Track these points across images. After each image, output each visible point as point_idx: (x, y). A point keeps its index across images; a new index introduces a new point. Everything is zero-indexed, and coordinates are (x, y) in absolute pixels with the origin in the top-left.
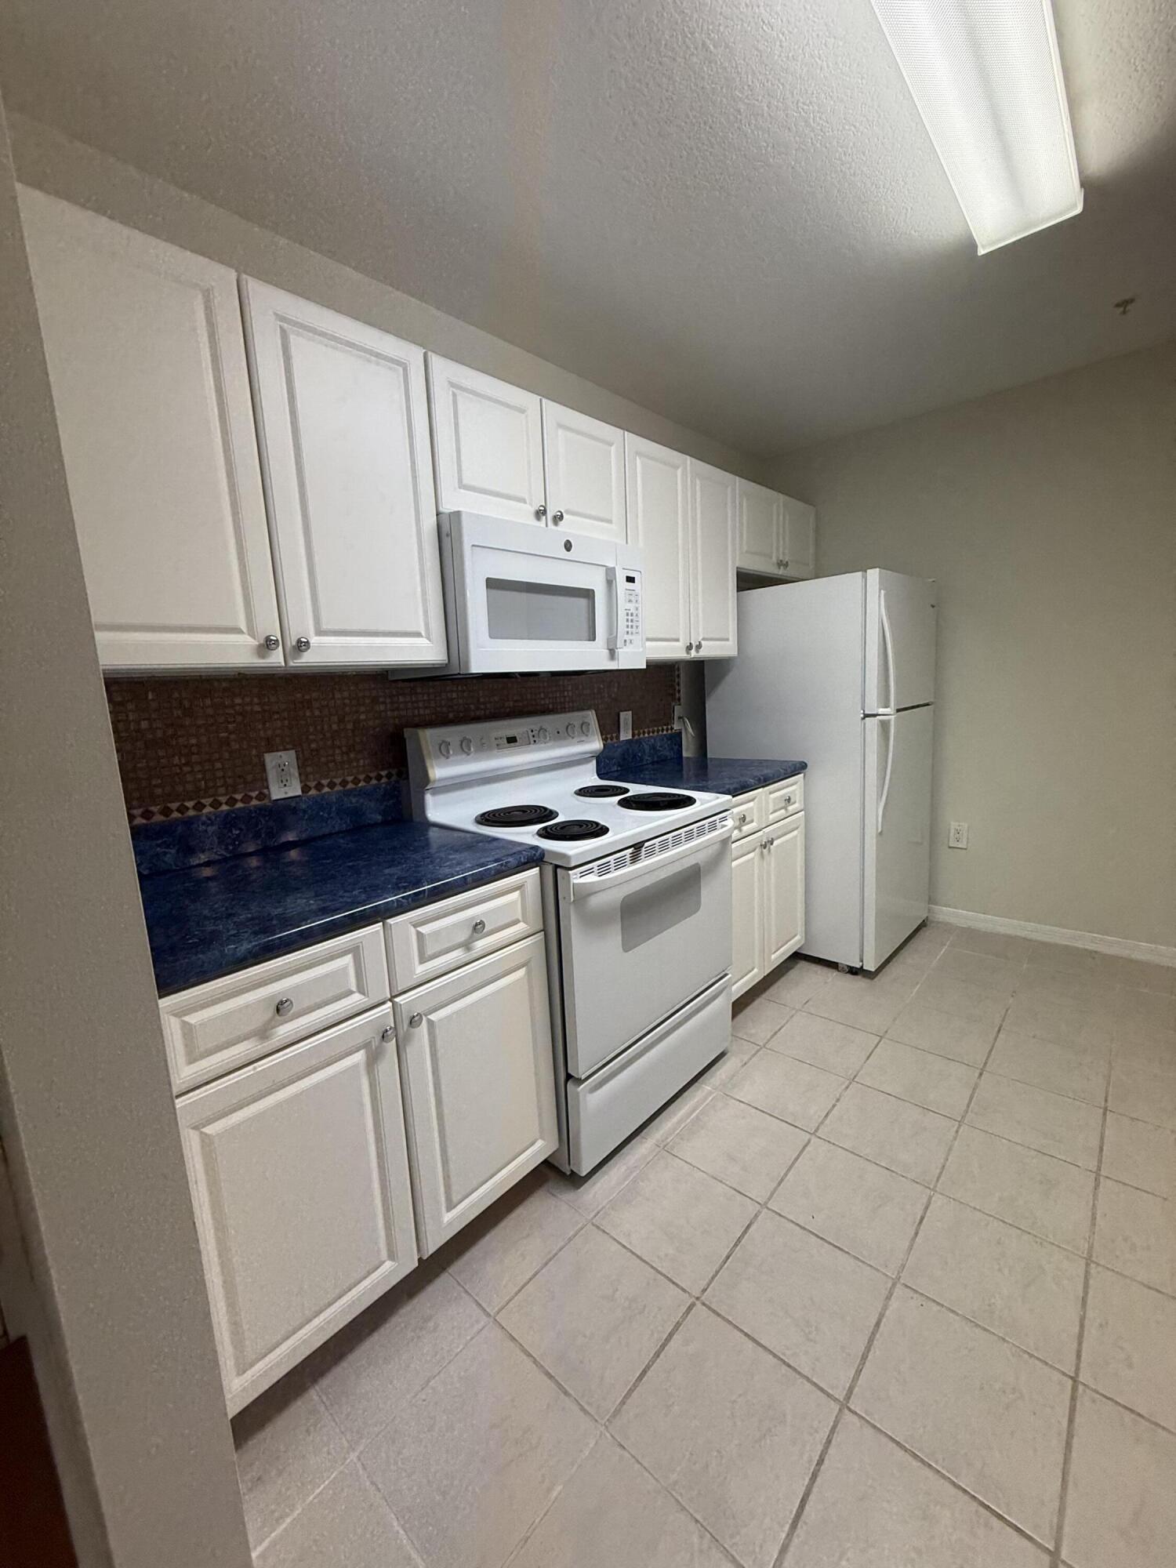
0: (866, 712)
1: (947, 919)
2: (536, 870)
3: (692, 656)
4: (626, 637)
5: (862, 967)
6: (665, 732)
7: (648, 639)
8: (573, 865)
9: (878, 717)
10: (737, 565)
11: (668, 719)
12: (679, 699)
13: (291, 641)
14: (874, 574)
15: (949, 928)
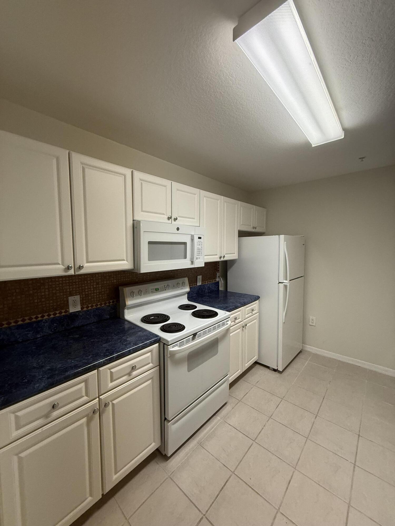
0: (280, 282)
1: (309, 350)
2: (157, 344)
3: (222, 260)
4: (197, 257)
5: (277, 369)
6: (213, 282)
7: (205, 256)
8: (169, 344)
9: (283, 283)
10: (239, 229)
11: (215, 278)
12: (219, 270)
13: (77, 266)
14: (282, 237)
15: (310, 353)
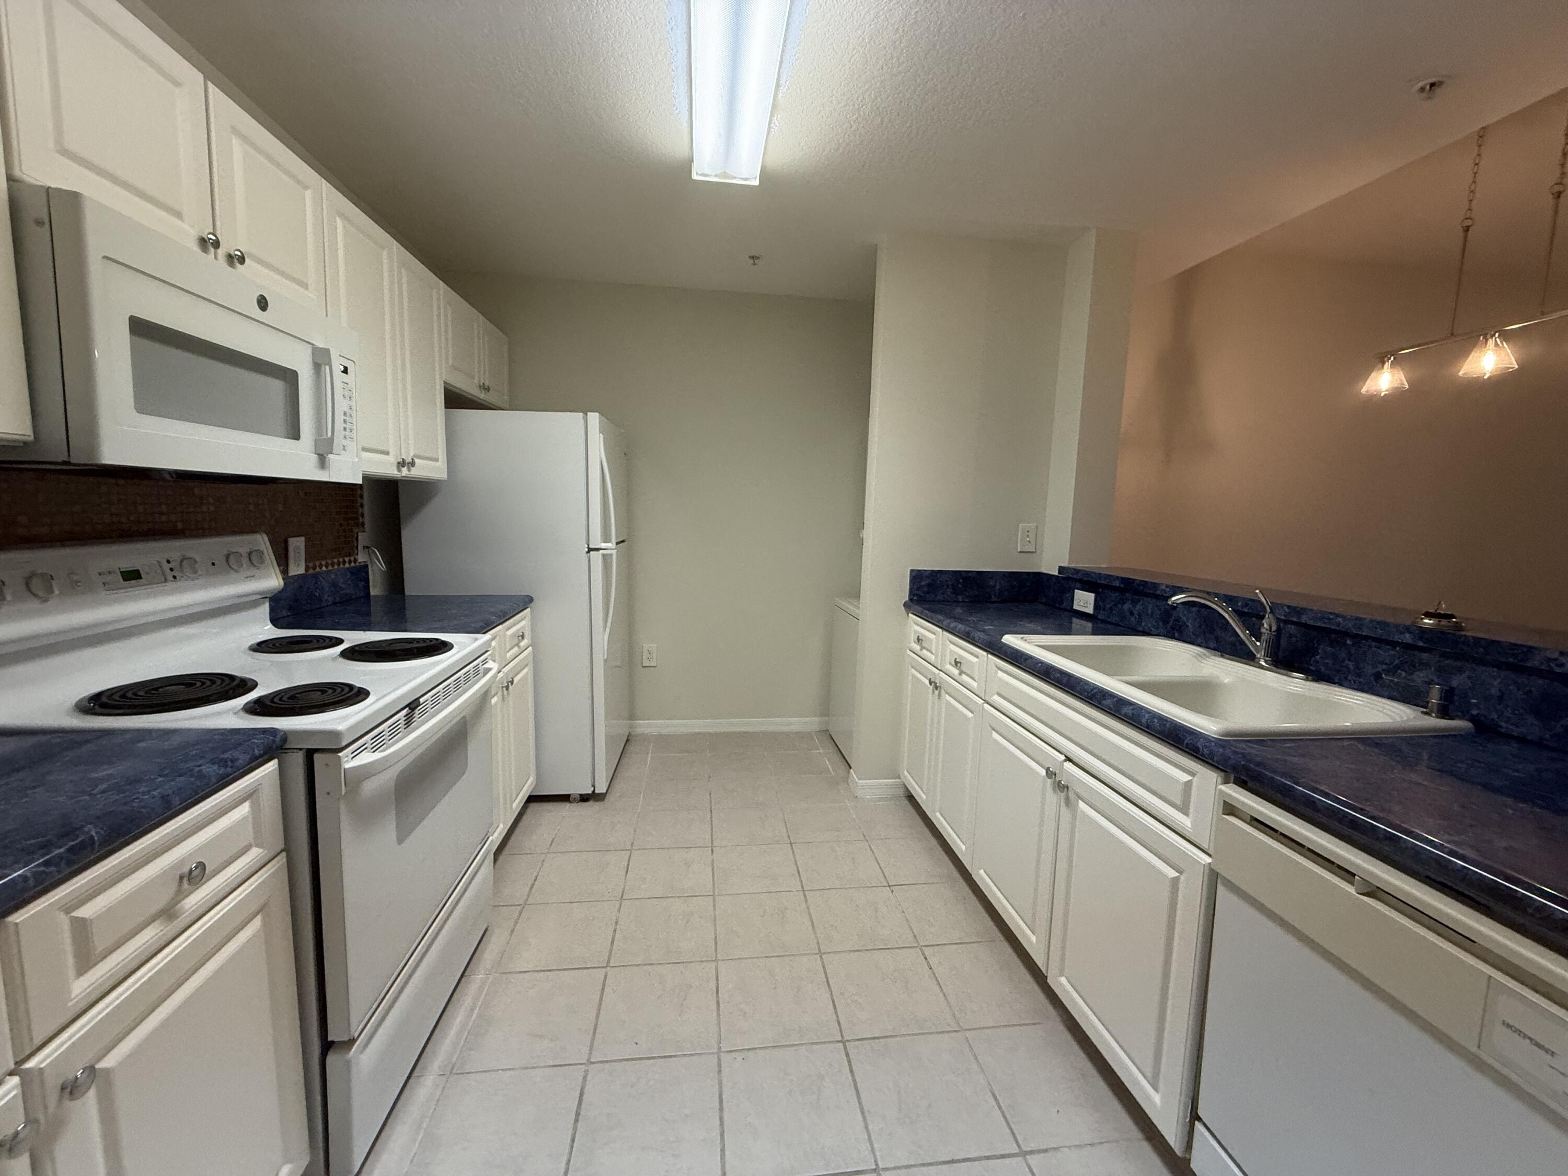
0: (591, 546)
1: (642, 731)
2: (272, 765)
3: (403, 475)
5: (594, 791)
6: (347, 565)
7: (365, 449)
8: (344, 744)
9: (601, 551)
10: (445, 380)
11: (351, 550)
12: (363, 524)
14: (594, 418)
